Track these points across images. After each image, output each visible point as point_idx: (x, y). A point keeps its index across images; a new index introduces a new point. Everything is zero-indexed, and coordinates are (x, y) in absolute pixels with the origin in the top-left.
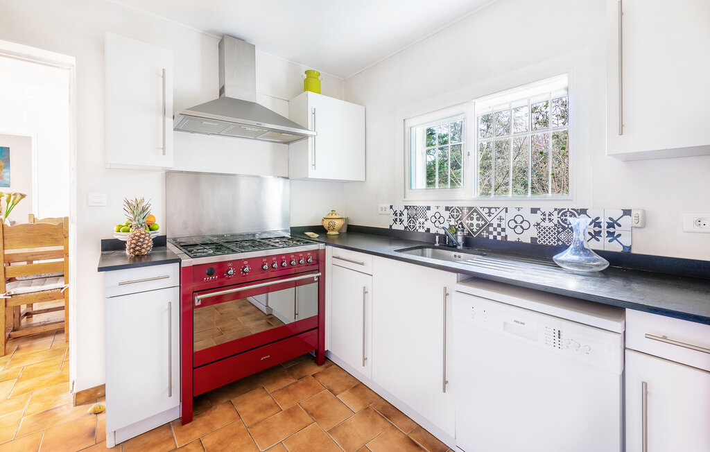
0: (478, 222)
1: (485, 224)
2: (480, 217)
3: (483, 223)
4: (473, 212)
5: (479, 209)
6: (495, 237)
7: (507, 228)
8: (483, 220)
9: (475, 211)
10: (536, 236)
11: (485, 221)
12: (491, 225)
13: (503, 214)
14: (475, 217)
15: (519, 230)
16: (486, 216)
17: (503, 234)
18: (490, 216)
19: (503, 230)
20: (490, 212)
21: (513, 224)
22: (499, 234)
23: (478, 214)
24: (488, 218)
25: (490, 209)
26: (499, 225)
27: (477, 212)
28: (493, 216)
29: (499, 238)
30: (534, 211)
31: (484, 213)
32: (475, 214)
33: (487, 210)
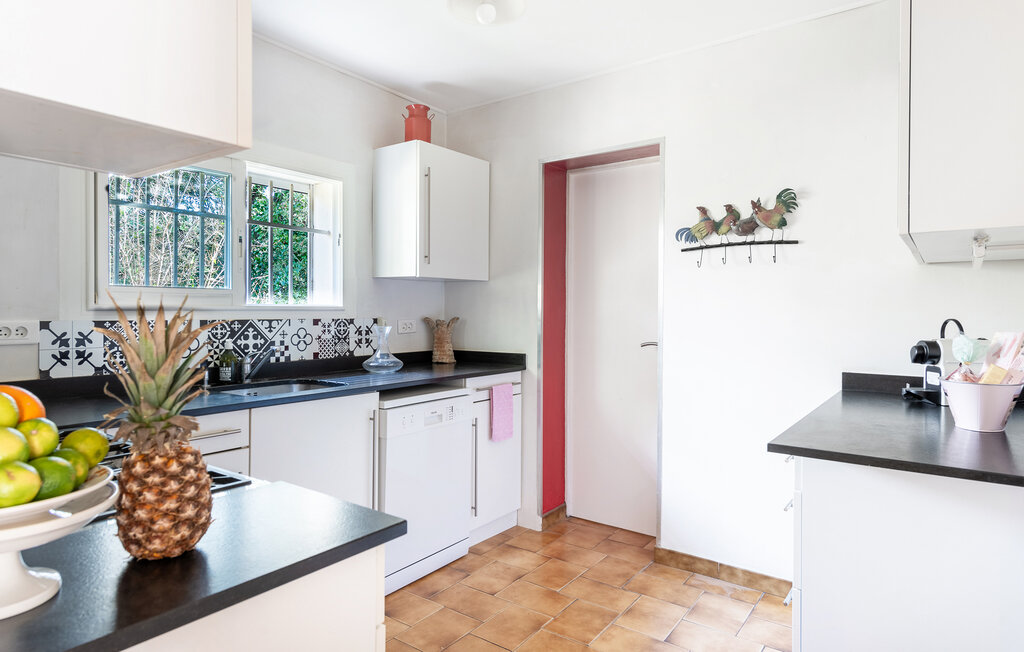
0: (255, 342)
1: (265, 344)
2: (258, 334)
3: (262, 341)
4: (249, 327)
5: (257, 322)
6: (278, 359)
7: (291, 347)
8: (262, 337)
9: (251, 325)
10: (318, 351)
11: (265, 339)
12: (273, 343)
13: (286, 328)
14: (251, 335)
15: (302, 346)
16: (266, 331)
17: (287, 354)
18: (270, 331)
19: (287, 348)
20: (270, 327)
21: (296, 340)
22: (282, 354)
23: (255, 330)
24: (268, 334)
25: (270, 321)
26: (282, 343)
27: (253, 327)
28: (274, 331)
29: (282, 359)
30: (316, 322)
31: (262, 328)
32: (251, 330)
33: (266, 324)
